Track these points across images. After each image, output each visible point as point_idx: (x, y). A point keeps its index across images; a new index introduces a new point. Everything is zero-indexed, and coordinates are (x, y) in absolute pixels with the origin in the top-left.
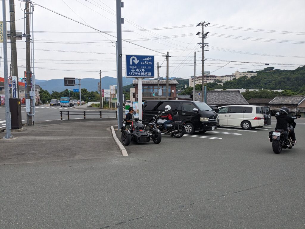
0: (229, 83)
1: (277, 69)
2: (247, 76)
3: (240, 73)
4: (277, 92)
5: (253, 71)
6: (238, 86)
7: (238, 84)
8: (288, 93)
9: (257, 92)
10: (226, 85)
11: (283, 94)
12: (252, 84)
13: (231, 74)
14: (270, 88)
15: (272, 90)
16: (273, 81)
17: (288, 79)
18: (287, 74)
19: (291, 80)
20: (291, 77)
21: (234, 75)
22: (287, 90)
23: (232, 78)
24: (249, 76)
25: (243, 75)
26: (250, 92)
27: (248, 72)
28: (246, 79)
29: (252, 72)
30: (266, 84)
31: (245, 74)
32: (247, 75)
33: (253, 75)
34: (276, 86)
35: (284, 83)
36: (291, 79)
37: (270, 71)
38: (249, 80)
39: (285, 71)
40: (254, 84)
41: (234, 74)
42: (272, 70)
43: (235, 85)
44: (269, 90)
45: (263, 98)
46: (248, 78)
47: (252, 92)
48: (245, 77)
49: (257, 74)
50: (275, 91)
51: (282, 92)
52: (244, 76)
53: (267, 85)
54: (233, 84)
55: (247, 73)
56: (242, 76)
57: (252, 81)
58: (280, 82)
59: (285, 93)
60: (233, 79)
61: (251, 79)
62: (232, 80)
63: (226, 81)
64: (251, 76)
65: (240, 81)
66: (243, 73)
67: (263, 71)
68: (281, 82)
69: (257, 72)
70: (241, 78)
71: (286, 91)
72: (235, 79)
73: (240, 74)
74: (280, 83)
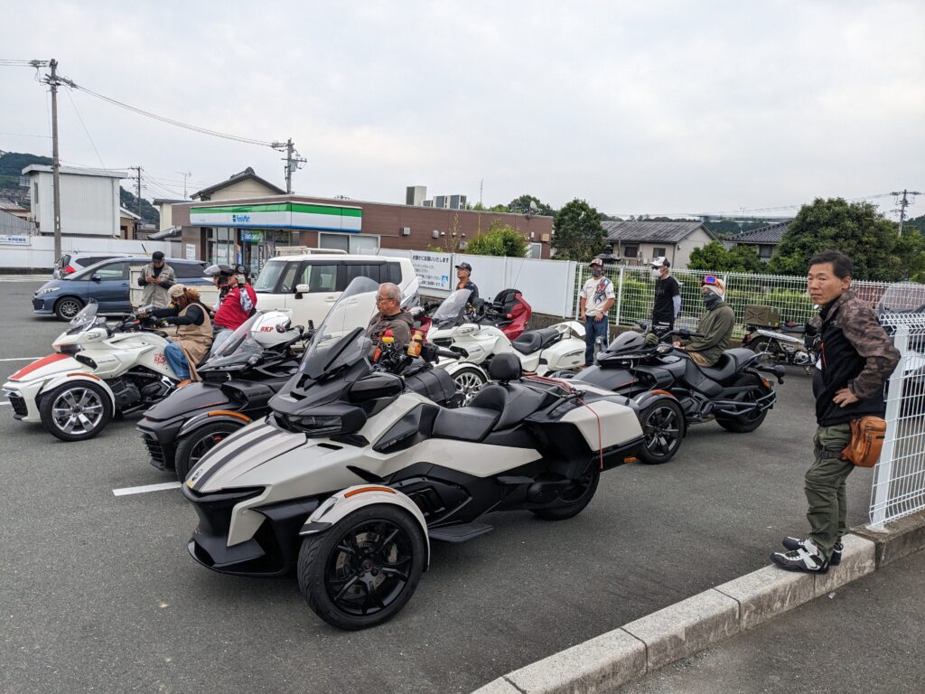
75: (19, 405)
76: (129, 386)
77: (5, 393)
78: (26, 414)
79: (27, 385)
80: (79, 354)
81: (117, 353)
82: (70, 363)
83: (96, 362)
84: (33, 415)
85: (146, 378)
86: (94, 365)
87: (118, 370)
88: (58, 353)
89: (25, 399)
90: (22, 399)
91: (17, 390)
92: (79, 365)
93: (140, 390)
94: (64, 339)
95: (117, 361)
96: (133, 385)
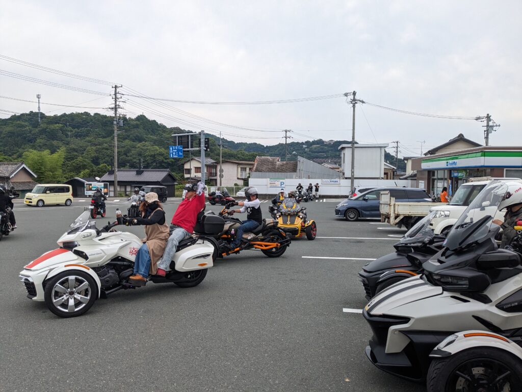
20: (1, 130)
75: (31, 288)
76: (112, 273)
77: (22, 278)
78: (35, 295)
79: (37, 273)
80: (76, 248)
81: (103, 248)
82: (69, 256)
83: (88, 255)
84: (40, 296)
85: (123, 265)
86: (86, 257)
87: (103, 260)
88: (61, 248)
89: (35, 284)
90: (33, 284)
91: (29, 277)
92: (75, 257)
93: (119, 275)
94: (66, 238)
95: (103, 254)
96: (114, 271)
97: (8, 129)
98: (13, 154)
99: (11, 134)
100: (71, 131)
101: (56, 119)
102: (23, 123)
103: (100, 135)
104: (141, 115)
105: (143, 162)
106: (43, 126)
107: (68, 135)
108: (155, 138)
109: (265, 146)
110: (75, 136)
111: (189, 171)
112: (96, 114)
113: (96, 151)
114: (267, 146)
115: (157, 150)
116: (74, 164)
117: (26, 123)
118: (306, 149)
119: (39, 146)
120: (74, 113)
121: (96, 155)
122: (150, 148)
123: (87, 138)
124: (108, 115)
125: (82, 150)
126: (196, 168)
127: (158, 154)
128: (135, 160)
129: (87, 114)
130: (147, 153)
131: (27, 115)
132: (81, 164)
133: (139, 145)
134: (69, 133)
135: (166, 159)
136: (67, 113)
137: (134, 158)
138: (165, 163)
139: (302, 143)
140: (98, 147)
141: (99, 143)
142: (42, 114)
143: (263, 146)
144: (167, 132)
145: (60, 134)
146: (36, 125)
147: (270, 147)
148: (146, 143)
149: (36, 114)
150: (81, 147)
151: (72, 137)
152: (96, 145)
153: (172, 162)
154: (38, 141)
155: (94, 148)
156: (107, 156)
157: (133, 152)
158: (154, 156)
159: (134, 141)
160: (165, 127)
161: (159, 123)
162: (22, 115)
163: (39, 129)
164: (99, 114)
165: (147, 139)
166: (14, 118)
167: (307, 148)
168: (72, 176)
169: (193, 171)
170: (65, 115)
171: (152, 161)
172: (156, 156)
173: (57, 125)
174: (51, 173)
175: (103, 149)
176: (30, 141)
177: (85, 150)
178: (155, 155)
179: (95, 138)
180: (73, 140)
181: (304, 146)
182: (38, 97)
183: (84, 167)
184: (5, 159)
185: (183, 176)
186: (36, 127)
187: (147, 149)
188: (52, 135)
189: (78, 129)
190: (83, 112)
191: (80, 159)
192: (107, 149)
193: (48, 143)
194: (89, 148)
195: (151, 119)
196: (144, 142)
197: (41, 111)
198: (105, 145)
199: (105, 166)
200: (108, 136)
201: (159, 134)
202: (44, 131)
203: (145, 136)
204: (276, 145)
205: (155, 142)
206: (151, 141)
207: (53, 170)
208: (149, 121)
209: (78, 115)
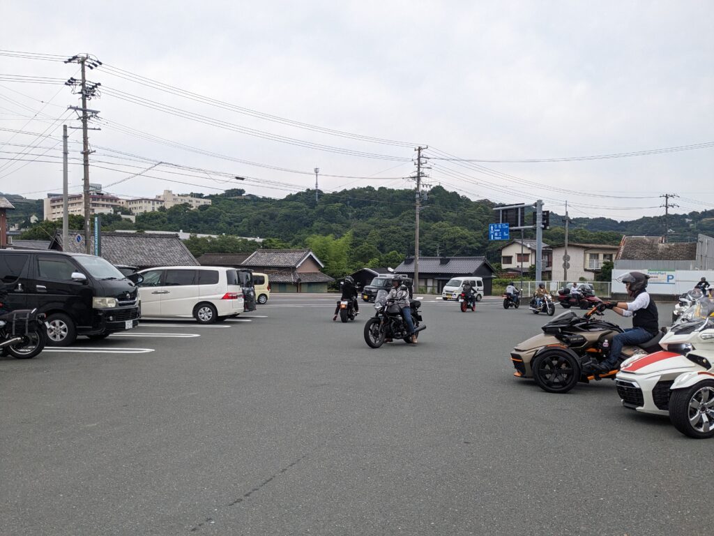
0: (151, 217)
1: (250, 195)
2: (190, 203)
3: (174, 195)
4: (253, 241)
5: (202, 194)
6: (170, 226)
7: (170, 220)
8: (274, 246)
9: (213, 241)
10: (142, 221)
11: (266, 247)
12: (202, 222)
13: (153, 197)
14: (239, 232)
15: (244, 238)
16: (244, 218)
17: (272, 217)
18: (269, 207)
19: (277, 219)
20: (276, 213)
21: (159, 199)
22: (271, 239)
23: (157, 206)
24: (195, 204)
25: (182, 200)
26: (198, 240)
27: (192, 195)
28: (188, 209)
29: (200, 196)
30: (230, 224)
31: (186, 200)
32: (190, 201)
33: (203, 204)
34: (250, 230)
35: (265, 224)
36: (276, 216)
37: (236, 197)
38: (194, 213)
39: (265, 200)
40: (206, 222)
41: (159, 197)
42: (240, 194)
43: (164, 222)
44: (239, 238)
45: (227, 252)
46: (192, 209)
47: (203, 239)
48: (186, 205)
49: (210, 201)
50: (249, 239)
51: (263, 243)
52: (183, 202)
53: (232, 226)
54: (159, 220)
55: (189, 198)
56: (179, 202)
57: (201, 216)
58: (257, 223)
59: (269, 244)
60: (159, 209)
61: (199, 211)
62: (156, 210)
63: (142, 211)
64: (198, 205)
65: (175, 214)
66: (182, 196)
67: (222, 195)
68: (260, 222)
69: (211, 197)
70: (176, 207)
71: (270, 241)
72: (162, 209)
73: (174, 197)
74: (258, 225)
97: (283, 211)
98: (288, 241)
99: (287, 217)
100: (352, 211)
101: (335, 197)
102: (299, 204)
103: (385, 214)
104: (437, 186)
105: (440, 248)
106: (321, 207)
107: (348, 216)
108: (455, 215)
109: (619, 222)
110: (356, 217)
111: (509, 260)
112: (381, 188)
113: (381, 235)
114: (622, 222)
115: (458, 232)
116: (358, 252)
117: (303, 204)
118: (691, 225)
119: (317, 230)
120: (356, 188)
121: (381, 240)
122: (450, 229)
123: (371, 220)
124: (395, 189)
125: (366, 234)
126: (519, 255)
127: (459, 237)
128: (429, 246)
129: (370, 189)
130: (445, 237)
131: (303, 193)
132: (367, 251)
133: (434, 226)
134: (350, 214)
135: (470, 244)
136: (348, 189)
137: (428, 243)
138: (470, 249)
139: (685, 215)
140: (383, 230)
141: (385, 225)
142: (320, 191)
143: (616, 222)
144: (472, 207)
145: (339, 215)
146: (313, 205)
147: (627, 223)
148: (444, 223)
149: (314, 191)
150: (363, 230)
151: (353, 218)
152: (381, 228)
153: (478, 247)
154: (316, 224)
155: (379, 231)
156: (395, 241)
157: (426, 235)
158: (453, 240)
159: (427, 222)
160: (468, 200)
161: (461, 195)
162: (299, 194)
163: (318, 210)
164: (385, 188)
165: (445, 218)
166: (290, 198)
167: (693, 222)
168: (360, 267)
169: (514, 260)
170: (345, 192)
171: (451, 247)
172: (457, 240)
173: (336, 204)
174: (336, 263)
175: (390, 232)
176: (307, 225)
177: (368, 234)
178: (455, 238)
179: (380, 219)
180: (354, 222)
181: (687, 220)
182: (316, 171)
183: (371, 255)
184: (282, 246)
185: (499, 267)
186: (313, 208)
187: (445, 231)
188: (331, 218)
189: (360, 207)
190: (365, 187)
191: (365, 245)
192: (394, 232)
193: (326, 226)
194: (373, 231)
195: (450, 191)
196: (440, 222)
197: (318, 188)
198: (392, 228)
199: (395, 254)
200: (396, 216)
201: (461, 210)
202: (321, 212)
203: (442, 214)
204: (637, 220)
205: (455, 222)
206: (450, 221)
207: (337, 258)
208: (447, 192)
209: (361, 190)
